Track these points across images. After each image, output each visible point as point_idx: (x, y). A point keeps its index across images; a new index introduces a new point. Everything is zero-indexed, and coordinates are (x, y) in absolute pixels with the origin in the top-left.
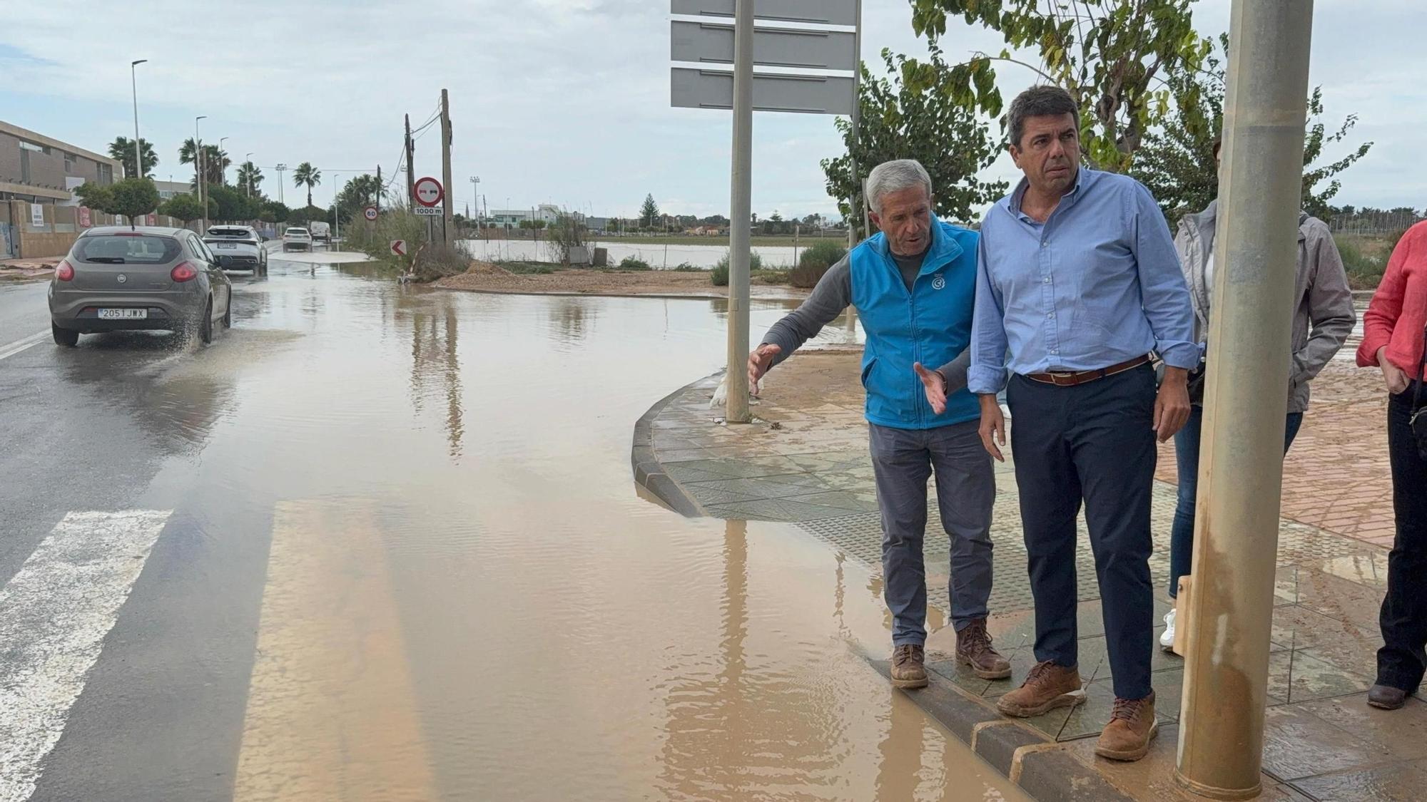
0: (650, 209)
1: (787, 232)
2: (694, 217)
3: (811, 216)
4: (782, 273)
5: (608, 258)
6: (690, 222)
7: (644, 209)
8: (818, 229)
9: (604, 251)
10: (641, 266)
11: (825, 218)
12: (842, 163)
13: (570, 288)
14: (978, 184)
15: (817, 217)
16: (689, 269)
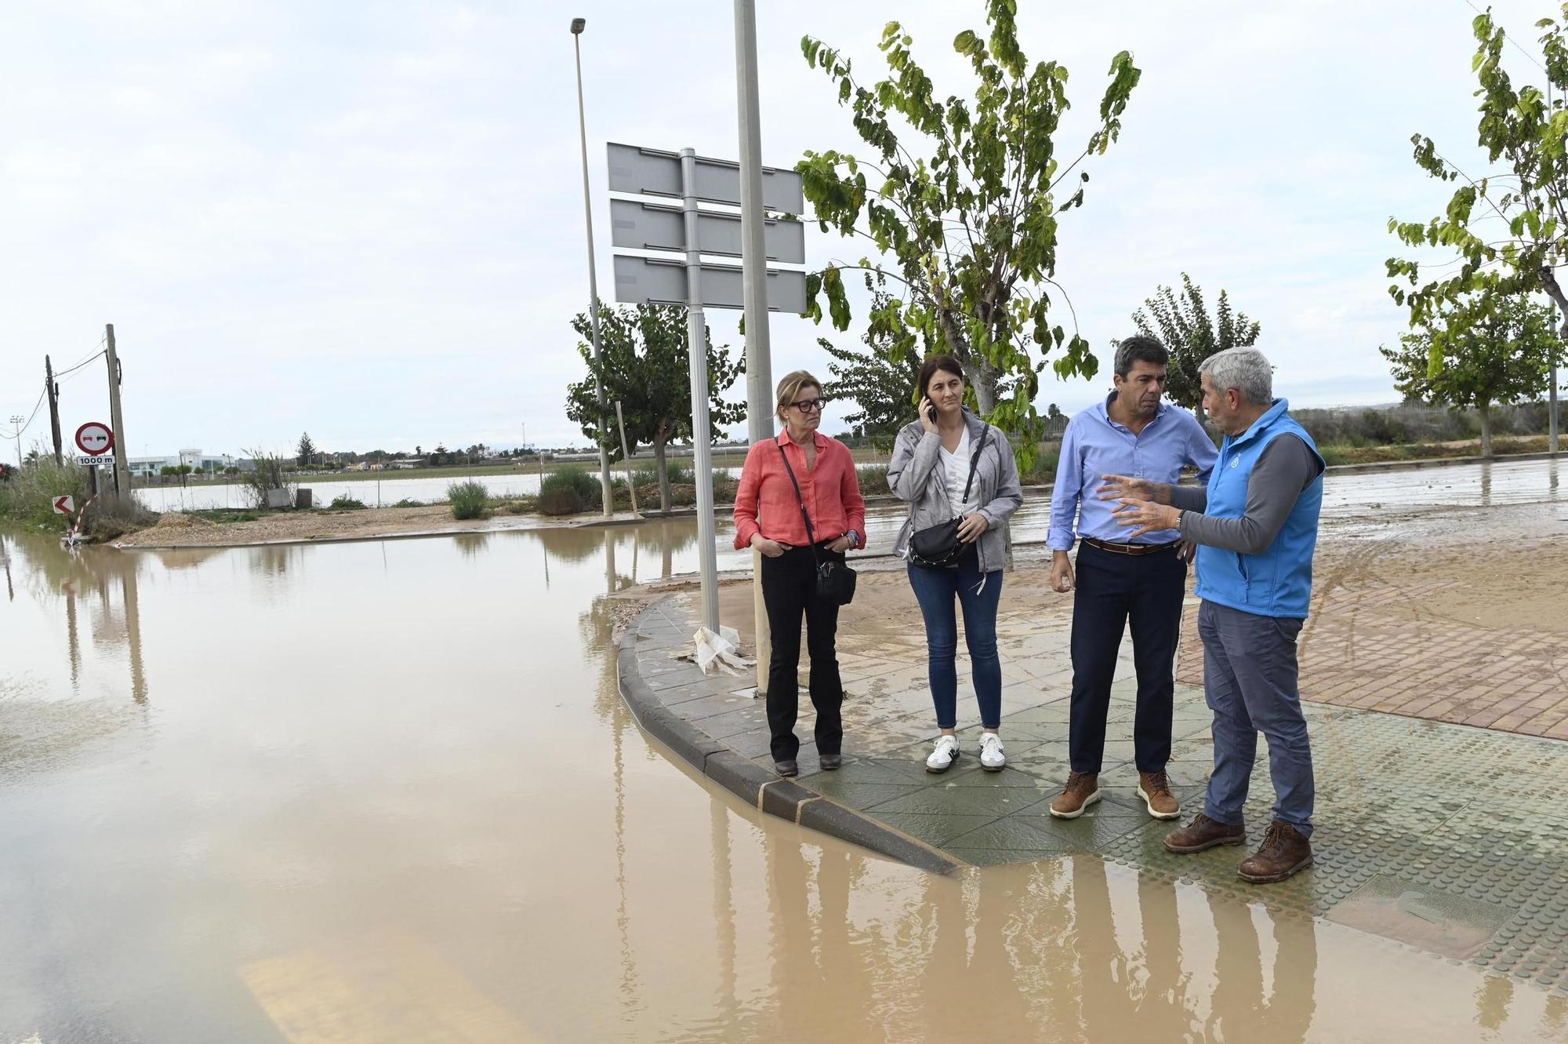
0: (306, 447)
1: (454, 463)
2: (353, 454)
3: (474, 447)
4: (526, 502)
5: (314, 499)
6: (351, 458)
7: (300, 448)
8: (483, 458)
9: (309, 492)
10: (357, 505)
11: (489, 448)
12: (586, 388)
13: (293, 534)
14: (725, 405)
15: (481, 447)
16: (413, 505)
